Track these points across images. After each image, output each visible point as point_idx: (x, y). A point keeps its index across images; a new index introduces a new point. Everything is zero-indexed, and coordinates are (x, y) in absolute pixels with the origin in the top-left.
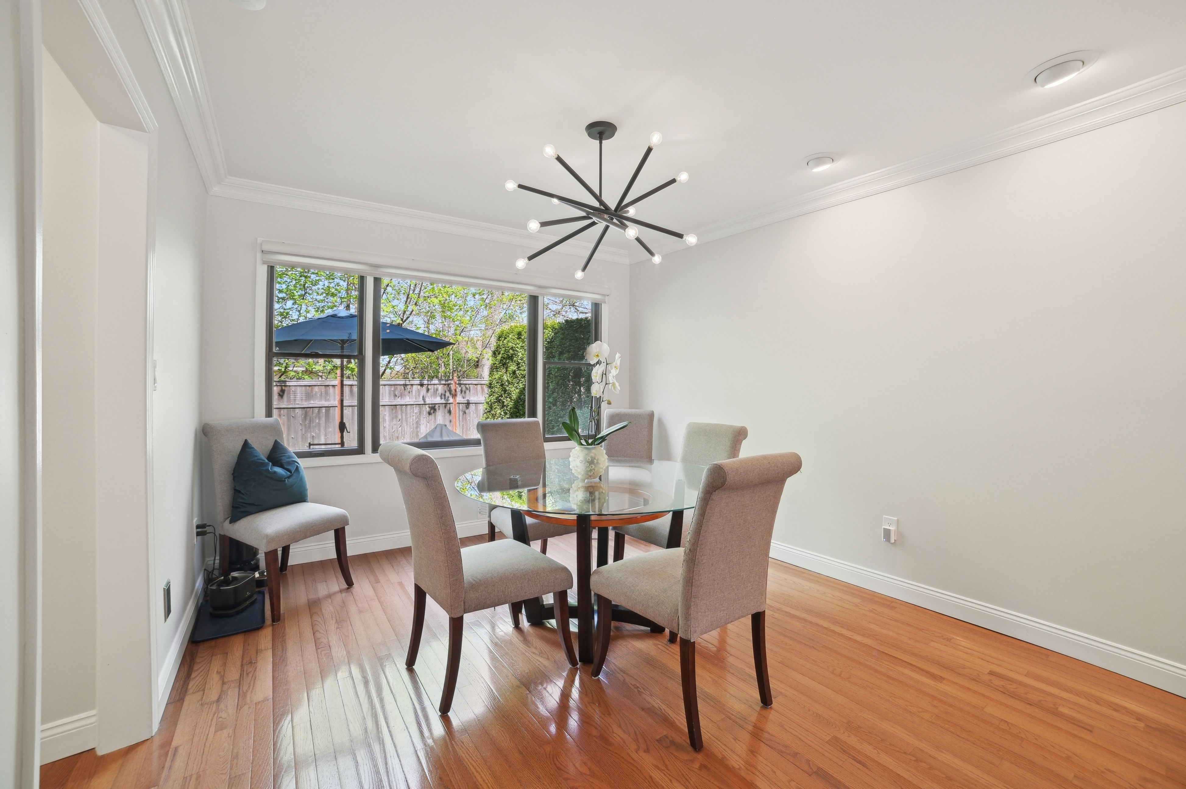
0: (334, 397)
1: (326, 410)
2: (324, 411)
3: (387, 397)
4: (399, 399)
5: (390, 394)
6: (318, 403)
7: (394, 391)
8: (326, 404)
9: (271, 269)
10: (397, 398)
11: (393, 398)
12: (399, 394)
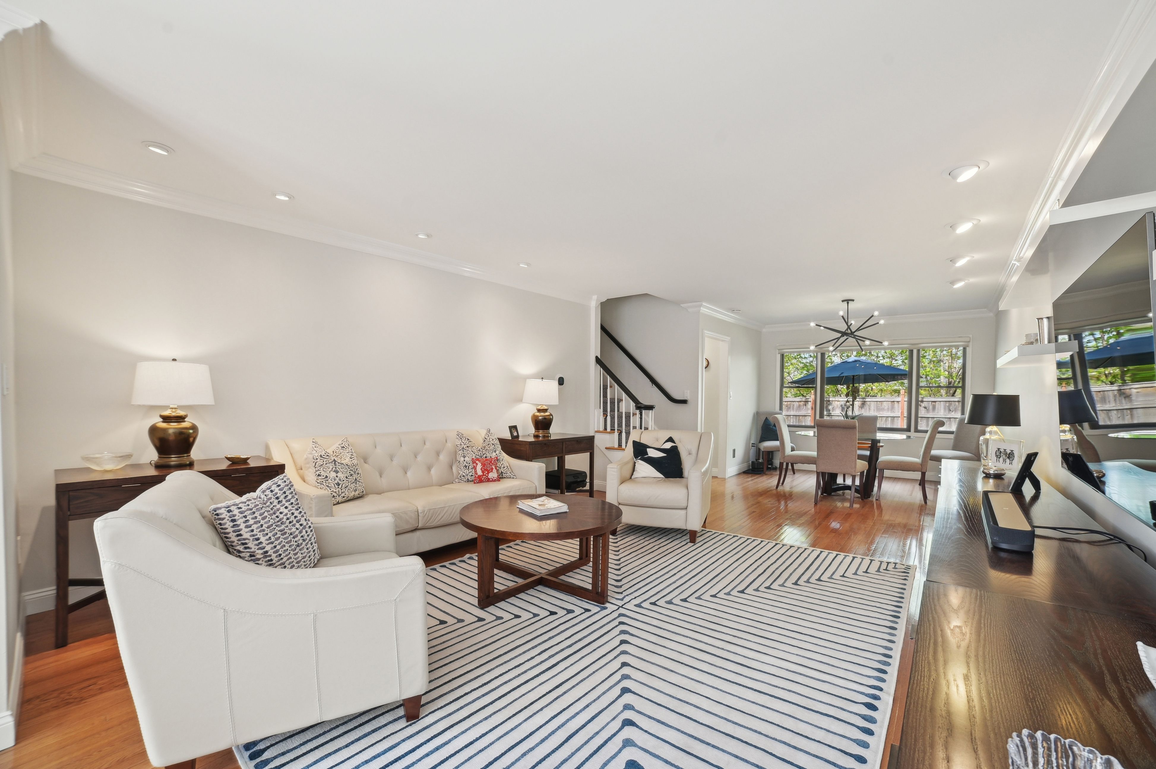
0: (898, 410)
1: (891, 419)
2: (890, 420)
3: (942, 411)
4: (953, 413)
5: (945, 409)
6: (886, 414)
7: (949, 407)
8: (892, 415)
9: (782, 356)
10: (951, 412)
11: (947, 412)
12: (953, 409)
